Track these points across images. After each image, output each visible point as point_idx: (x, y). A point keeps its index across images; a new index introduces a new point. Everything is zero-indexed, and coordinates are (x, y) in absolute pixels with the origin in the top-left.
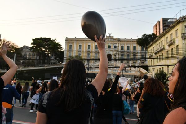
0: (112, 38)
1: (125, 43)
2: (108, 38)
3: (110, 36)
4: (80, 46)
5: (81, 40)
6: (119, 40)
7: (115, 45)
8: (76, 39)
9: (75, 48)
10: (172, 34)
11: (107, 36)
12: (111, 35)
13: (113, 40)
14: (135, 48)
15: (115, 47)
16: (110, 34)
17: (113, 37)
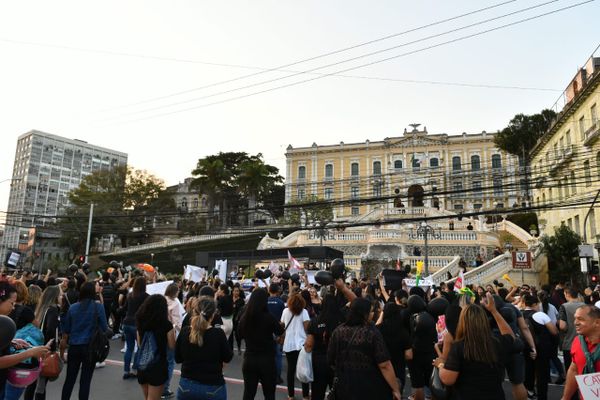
0: (422, 137)
1: (465, 147)
2: (409, 138)
3: (415, 131)
4: (329, 167)
5: (330, 151)
6: (444, 140)
7: (434, 157)
8: (316, 149)
9: (315, 174)
10: (595, 105)
11: (408, 131)
12: (420, 129)
13: (425, 143)
14: (496, 160)
15: (434, 162)
16: (415, 126)
17: (425, 131)
